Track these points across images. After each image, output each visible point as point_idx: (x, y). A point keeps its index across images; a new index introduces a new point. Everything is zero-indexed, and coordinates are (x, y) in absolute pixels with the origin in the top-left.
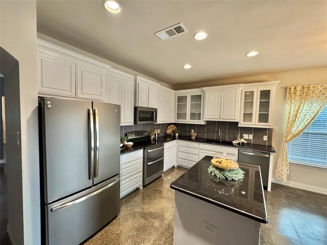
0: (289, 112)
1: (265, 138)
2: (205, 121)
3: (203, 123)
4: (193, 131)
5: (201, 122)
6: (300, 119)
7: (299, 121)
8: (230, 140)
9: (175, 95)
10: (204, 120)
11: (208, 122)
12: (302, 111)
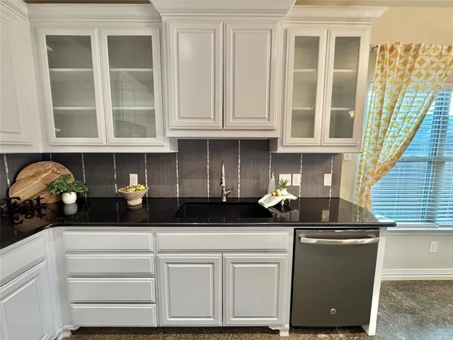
0: (378, 110)
1: (328, 179)
2: (171, 139)
3: (167, 148)
4: (134, 178)
5: (160, 144)
6: (393, 129)
7: (391, 133)
8: (249, 194)
9: (34, 31)
10: (170, 134)
11: (182, 143)
12: (399, 108)
